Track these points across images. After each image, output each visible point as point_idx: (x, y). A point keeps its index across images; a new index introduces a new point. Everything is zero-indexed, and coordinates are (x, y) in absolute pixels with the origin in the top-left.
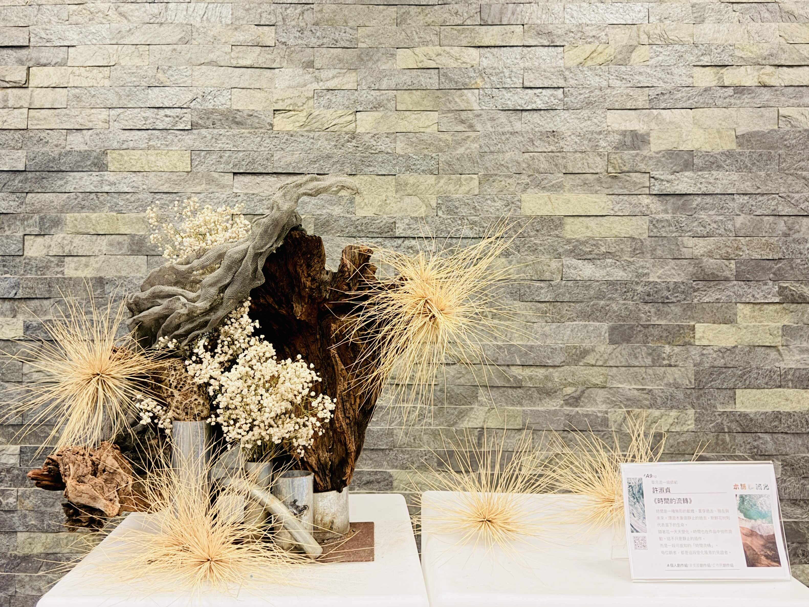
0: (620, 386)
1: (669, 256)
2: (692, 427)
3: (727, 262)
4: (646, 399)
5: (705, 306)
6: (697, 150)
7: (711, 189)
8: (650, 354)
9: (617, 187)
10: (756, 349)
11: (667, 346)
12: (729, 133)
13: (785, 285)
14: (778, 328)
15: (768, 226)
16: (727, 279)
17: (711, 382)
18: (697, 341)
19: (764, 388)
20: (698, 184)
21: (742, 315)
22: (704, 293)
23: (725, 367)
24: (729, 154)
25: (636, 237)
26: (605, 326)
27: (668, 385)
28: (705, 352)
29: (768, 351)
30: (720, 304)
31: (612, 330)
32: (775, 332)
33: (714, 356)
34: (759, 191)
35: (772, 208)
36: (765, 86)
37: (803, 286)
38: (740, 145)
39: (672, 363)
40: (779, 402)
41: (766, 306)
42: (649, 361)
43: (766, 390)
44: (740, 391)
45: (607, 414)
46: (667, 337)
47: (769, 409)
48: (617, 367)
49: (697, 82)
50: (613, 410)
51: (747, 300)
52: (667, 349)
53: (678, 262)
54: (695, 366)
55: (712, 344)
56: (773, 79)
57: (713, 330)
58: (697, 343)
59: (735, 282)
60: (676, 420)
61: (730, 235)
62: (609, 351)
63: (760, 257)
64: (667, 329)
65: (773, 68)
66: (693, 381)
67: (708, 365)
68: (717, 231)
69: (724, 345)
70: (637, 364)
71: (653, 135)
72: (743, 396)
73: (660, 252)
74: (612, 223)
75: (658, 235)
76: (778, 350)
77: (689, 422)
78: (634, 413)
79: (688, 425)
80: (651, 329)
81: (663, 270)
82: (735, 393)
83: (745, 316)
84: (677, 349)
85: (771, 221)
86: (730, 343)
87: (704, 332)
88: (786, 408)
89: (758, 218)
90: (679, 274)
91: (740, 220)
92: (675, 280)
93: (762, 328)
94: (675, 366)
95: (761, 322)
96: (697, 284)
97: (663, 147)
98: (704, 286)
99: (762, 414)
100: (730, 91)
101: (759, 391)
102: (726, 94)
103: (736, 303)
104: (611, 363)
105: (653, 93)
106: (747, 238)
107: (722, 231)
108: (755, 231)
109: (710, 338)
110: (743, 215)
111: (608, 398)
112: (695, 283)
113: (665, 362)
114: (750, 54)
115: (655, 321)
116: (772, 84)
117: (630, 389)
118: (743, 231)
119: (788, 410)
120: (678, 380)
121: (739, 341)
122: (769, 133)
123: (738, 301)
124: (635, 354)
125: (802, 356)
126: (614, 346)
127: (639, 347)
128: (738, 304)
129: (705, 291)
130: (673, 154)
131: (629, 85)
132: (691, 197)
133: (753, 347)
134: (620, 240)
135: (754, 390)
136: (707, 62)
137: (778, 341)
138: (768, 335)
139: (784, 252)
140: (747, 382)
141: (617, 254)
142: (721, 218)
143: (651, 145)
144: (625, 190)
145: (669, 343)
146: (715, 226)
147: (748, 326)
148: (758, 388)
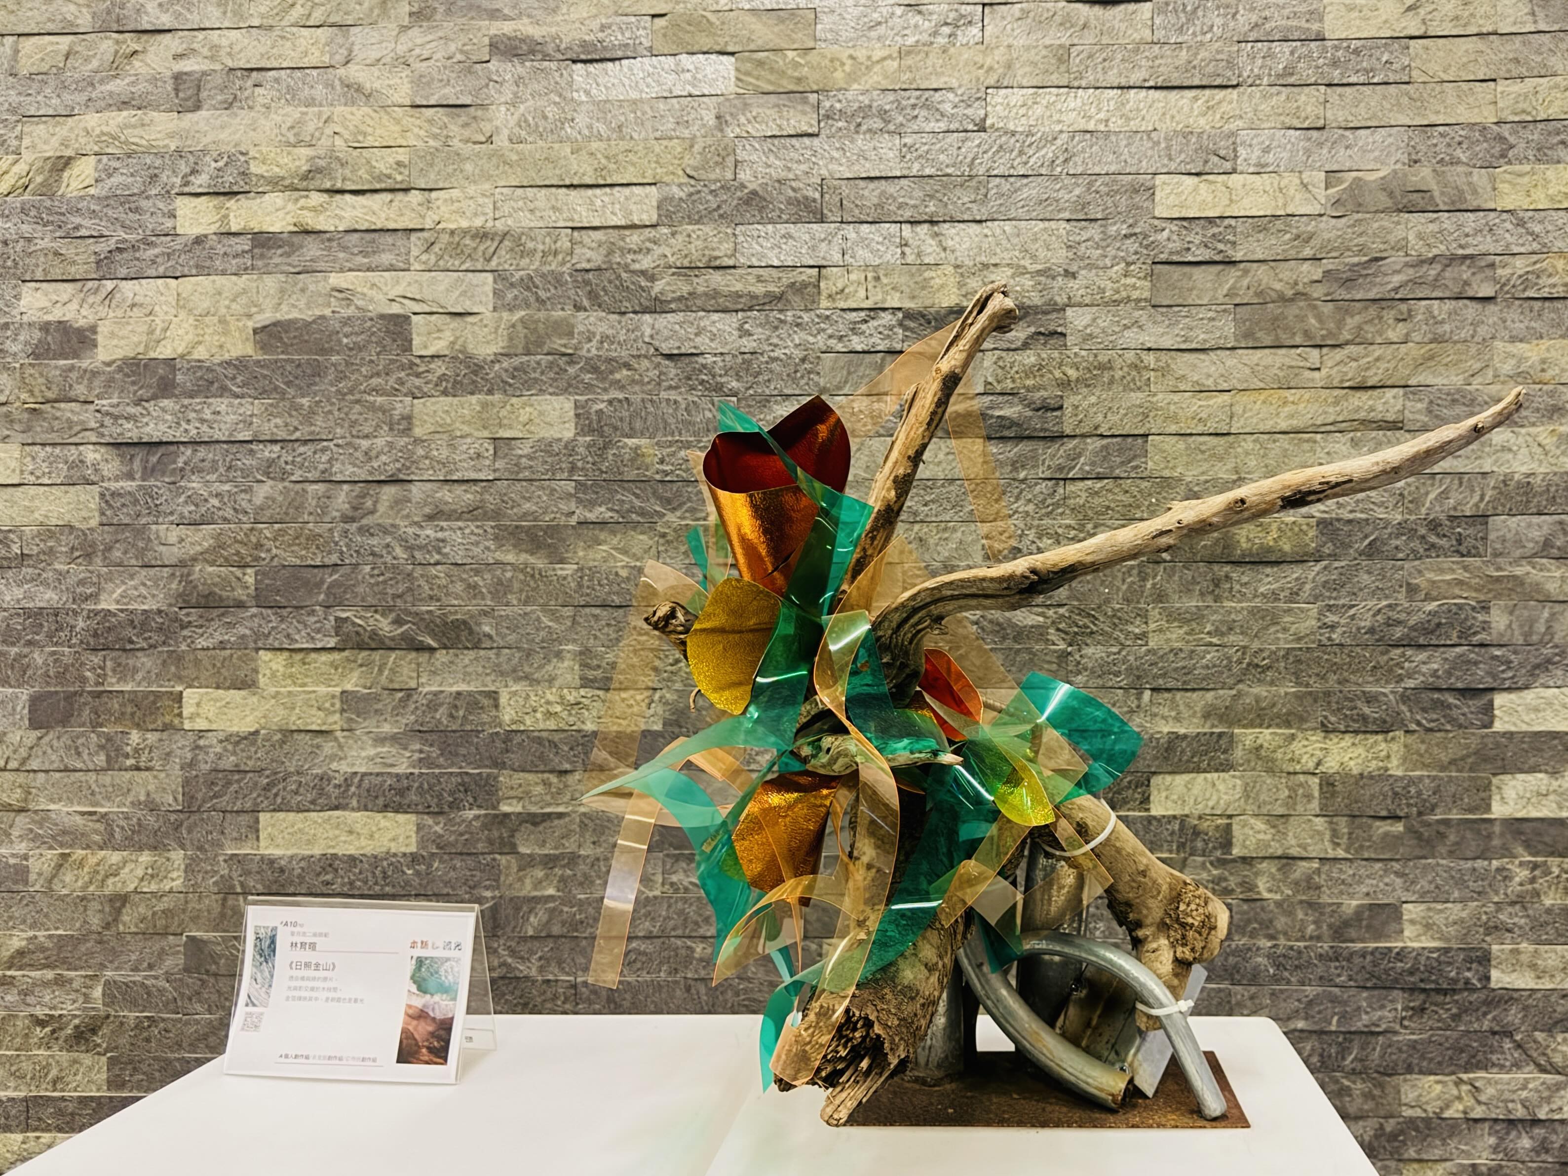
0: (52, 807)
1: (133, 562)
2: (178, 884)
3: (238, 572)
4: (96, 832)
5: (200, 655)
6: (182, 356)
7: (206, 433)
8: (102, 747)
9: (39, 429)
10: (295, 735)
11: (134, 732)
12: (240, 324)
13: (344, 615)
14: (333, 697)
15: (314, 503)
16: (240, 605)
17: (212, 798)
18: (186, 722)
19: (308, 811)
20: (183, 424)
21: (268, 672)
22: (200, 631)
23: (239, 771)
24: (240, 364)
25: (77, 525)
26: (24, 694)
27: (136, 804)
28: (202, 742)
29: (318, 740)
30: (228, 652)
31: (35, 702)
32: (327, 705)
33: (218, 750)
34: (297, 435)
35: (321, 467)
36: (307, 232)
37: (378, 616)
38: (264, 347)
39: (142, 764)
40: (337, 837)
41: (313, 655)
42: (101, 760)
43: (313, 815)
44: (268, 815)
45: (26, 859)
46: (133, 714)
47: (317, 851)
48: (47, 772)
49: (182, 226)
50: (37, 851)
51: (277, 645)
52: (135, 737)
53: (152, 572)
54: (182, 768)
55: (214, 727)
56: (321, 218)
57: (216, 700)
58: (187, 726)
59: (254, 610)
60: (150, 871)
61: (245, 519)
62: (29, 742)
63: (298, 562)
64: (134, 699)
65: (325, 197)
66: (180, 797)
67: (208, 767)
68: (221, 513)
69: (235, 729)
70: (79, 765)
71: (103, 329)
72: (273, 826)
73: (119, 554)
74: (32, 499)
75: (115, 521)
76: (336, 739)
77: (175, 875)
78: (74, 857)
79: (173, 880)
80: (105, 699)
81: (123, 587)
82: (257, 821)
83: (274, 675)
84: (152, 737)
85: (320, 494)
86: (245, 726)
87: (198, 705)
88: (348, 847)
89: (298, 487)
90: (154, 596)
91: (263, 491)
92: (146, 607)
93: (303, 696)
94: (148, 769)
95: (304, 685)
96: (188, 615)
97: (119, 354)
98: (201, 617)
99: (303, 859)
100: (244, 244)
101: (301, 816)
102: (239, 248)
103: (257, 650)
104: (34, 764)
105: (103, 247)
106: (277, 526)
107: (229, 513)
108: (291, 511)
109: (210, 715)
110: (270, 483)
111: (31, 830)
112: (184, 611)
113: (130, 762)
114: (277, 170)
115: (112, 685)
116: (319, 227)
117: (68, 813)
118: (268, 513)
119: (351, 850)
120: (153, 796)
121: (263, 721)
122: (314, 322)
123: (260, 645)
124: (77, 748)
125: (379, 750)
126: (38, 733)
127: (83, 734)
128: (261, 652)
129: (201, 626)
130: (138, 365)
131: (58, 234)
132: (173, 448)
133: (288, 733)
134: (48, 532)
135: (291, 816)
136: (200, 186)
137: (335, 721)
138: (314, 711)
139: (342, 553)
140: (279, 800)
141: (42, 557)
142: (227, 487)
143: (100, 348)
144: (54, 435)
145: (138, 726)
146: (215, 502)
147: (278, 693)
148: (299, 811)
